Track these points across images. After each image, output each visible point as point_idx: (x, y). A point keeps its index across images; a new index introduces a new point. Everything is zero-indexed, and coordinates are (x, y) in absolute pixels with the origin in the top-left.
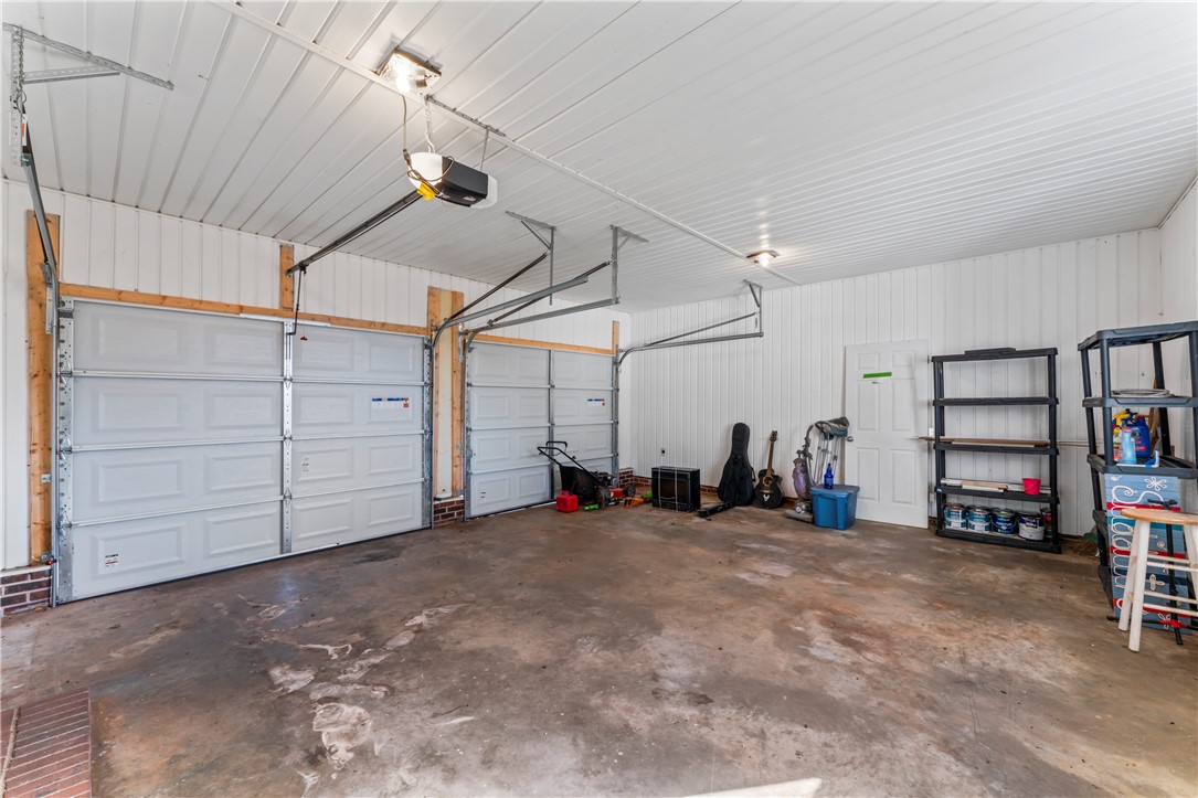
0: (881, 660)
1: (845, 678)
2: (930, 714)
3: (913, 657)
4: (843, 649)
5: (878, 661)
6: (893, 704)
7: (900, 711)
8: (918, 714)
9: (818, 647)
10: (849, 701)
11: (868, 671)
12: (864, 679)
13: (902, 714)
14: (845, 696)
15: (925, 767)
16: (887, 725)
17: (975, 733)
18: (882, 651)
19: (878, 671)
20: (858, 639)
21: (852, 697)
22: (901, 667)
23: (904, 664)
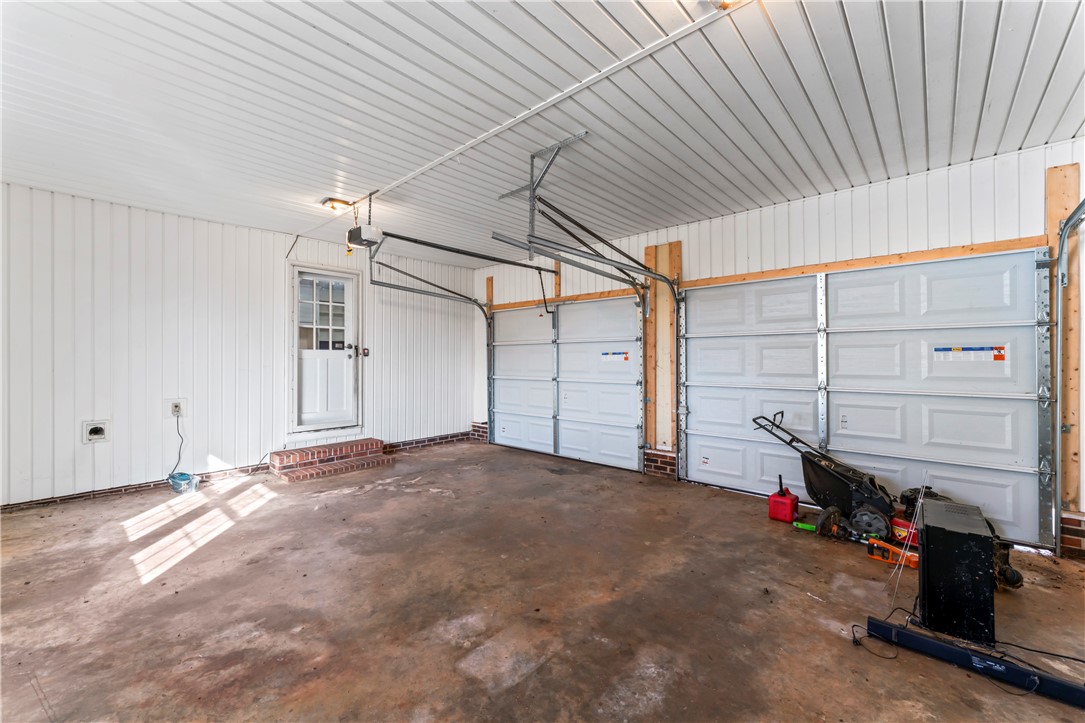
0: (178, 670)
1: (190, 629)
2: (88, 660)
3: (148, 704)
4: (227, 648)
5: (181, 667)
6: (129, 642)
7: (118, 643)
8: (100, 652)
9: (251, 631)
10: (166, 620)
11: (178, 650)
12: (174, 640)
13: (114, 642)
14: (172, 620)
15: (73, 627)
16: (121, 628)
17: (36, 677)
18: (189, 679)
19: (169, 656)
20: (231, 670)
21: (168, 623)
22: (150, 679)
23: (151, 684)
